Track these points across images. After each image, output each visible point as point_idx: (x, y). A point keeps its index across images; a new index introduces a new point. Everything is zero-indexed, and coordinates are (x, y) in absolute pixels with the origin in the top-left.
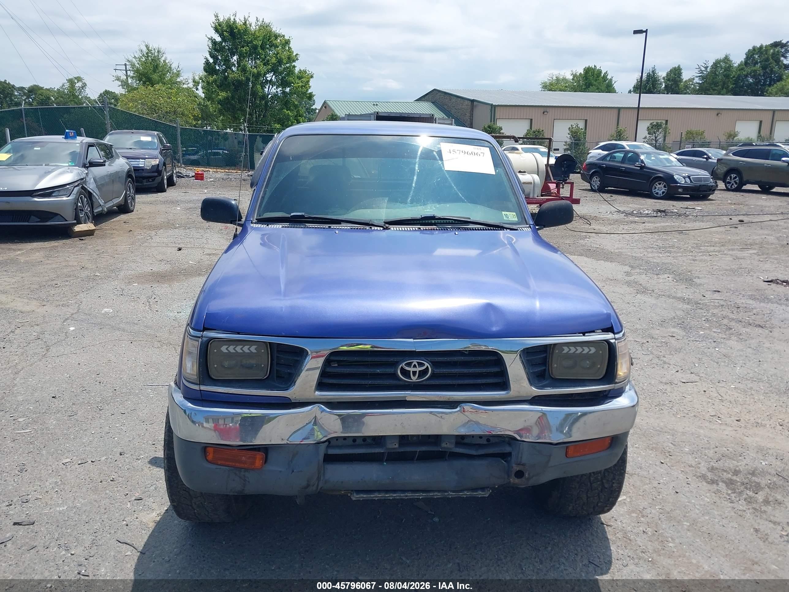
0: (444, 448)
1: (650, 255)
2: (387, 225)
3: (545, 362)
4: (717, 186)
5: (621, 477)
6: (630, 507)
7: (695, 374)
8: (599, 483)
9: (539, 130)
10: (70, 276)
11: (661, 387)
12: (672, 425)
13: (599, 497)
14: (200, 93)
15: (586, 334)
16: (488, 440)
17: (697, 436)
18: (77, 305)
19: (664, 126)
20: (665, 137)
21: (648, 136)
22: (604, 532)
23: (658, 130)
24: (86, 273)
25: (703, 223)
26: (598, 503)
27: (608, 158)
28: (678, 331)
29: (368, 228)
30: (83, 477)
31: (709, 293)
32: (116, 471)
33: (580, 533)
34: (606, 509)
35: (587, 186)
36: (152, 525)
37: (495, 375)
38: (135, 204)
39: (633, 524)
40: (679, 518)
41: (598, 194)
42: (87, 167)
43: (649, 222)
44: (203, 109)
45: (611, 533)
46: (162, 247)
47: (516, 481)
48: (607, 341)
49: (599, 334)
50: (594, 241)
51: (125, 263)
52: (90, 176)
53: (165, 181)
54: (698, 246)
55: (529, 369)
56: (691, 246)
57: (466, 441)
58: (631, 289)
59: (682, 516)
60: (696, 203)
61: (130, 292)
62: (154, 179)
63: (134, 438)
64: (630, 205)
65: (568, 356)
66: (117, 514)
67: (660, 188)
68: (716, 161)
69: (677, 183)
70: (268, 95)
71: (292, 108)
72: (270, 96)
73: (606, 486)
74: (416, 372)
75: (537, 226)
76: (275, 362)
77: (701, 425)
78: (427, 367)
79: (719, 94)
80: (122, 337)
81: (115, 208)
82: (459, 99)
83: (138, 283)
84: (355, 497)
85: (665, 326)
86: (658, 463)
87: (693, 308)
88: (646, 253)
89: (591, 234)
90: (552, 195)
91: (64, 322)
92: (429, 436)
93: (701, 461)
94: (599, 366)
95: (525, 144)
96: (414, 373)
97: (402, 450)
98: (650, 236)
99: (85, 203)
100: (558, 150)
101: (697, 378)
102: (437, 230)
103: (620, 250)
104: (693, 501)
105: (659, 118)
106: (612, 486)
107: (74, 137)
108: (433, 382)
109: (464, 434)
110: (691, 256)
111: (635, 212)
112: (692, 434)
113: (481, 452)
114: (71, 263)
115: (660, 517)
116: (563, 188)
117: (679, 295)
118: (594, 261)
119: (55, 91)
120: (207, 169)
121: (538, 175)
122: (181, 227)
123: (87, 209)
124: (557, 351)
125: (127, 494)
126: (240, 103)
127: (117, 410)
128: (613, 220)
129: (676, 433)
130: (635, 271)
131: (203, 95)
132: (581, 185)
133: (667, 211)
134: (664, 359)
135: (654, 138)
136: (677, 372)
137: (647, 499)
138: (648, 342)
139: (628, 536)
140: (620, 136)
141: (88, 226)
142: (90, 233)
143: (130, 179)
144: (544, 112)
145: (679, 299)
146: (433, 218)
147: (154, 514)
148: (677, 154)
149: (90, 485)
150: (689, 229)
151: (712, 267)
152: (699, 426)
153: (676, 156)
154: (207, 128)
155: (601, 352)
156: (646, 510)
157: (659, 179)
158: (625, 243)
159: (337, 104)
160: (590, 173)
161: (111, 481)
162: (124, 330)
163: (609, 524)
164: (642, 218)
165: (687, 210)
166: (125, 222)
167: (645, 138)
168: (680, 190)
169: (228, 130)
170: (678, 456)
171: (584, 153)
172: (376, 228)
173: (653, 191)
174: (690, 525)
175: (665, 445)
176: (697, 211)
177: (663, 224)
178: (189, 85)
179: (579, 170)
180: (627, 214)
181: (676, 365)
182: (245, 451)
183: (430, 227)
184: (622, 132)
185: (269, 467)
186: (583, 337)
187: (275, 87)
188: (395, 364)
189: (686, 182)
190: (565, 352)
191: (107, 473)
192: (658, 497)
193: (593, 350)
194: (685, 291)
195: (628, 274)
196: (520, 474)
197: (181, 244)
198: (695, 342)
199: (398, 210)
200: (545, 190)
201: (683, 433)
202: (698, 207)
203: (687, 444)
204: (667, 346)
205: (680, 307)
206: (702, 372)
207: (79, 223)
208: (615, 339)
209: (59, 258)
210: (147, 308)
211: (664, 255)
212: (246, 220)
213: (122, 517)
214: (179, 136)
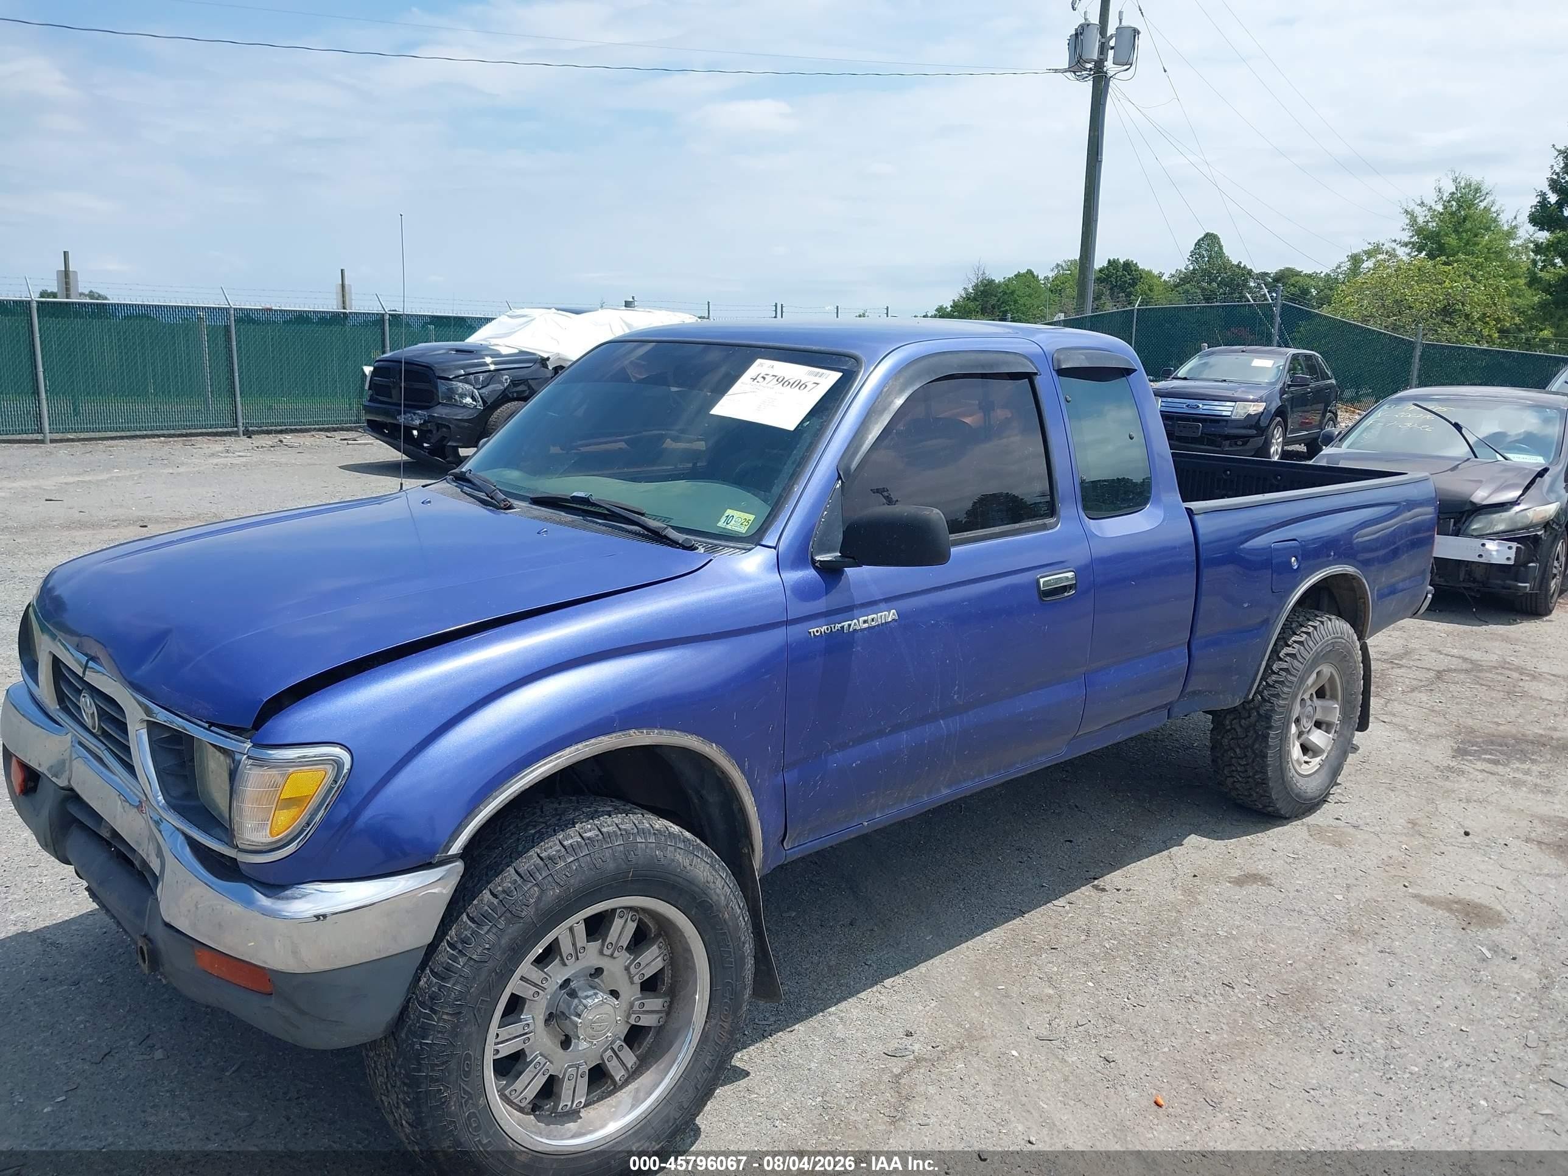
53: (1276, 448)
55: (158, 763)
62: (1247, 441)
214: (1417, 361)
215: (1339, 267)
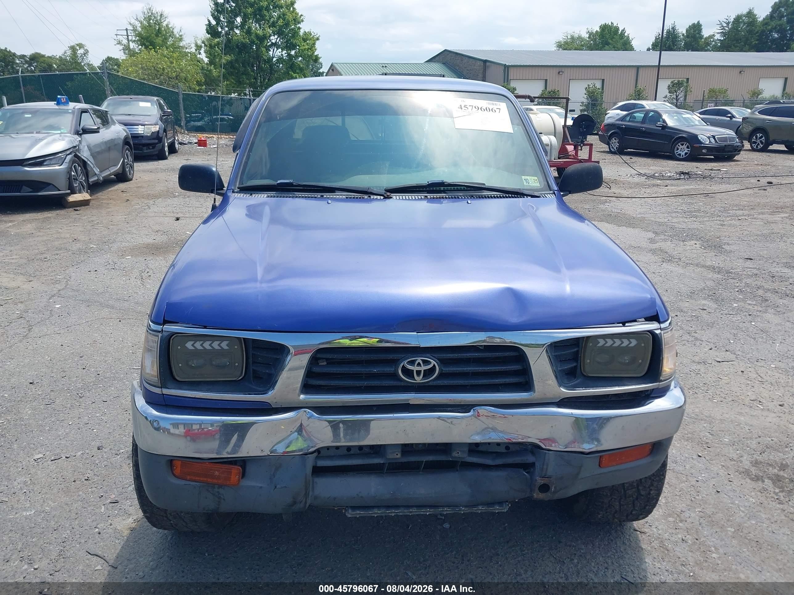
0: (456, 457)
1: (675, 220)
2: (388, 194)
3: (576, 357)
4: (743, 146)
5: (660, 483)
6: (665, 510)
7: (731, 352)
8: (634, 490)
9: (554, 90)
10: (60, 249)
11: (695, 367)
12: (709, 411)
13: (634, 505)
14: (203, 57)
15: (627, 324)
16: (507, 448)
17: (737, 424)
18: (65, 280)
19: (685, 84)
20: (685, 96)
21: (669, 95)
22: (637, 541)
23: (679, 89)
24: (79, 245)
25: (730, 186)
26: (632, 511)
27: (628, 119)
28: (710, 304)
29: (366, 197)
30: (55, 475)
31: (741, 261)
32: (92, 469)
33: (610, 541)
34: (641, 516)
35: (605, 147)
36: (126, 533)
37: (516, 373)
38: (133, 173)
39: (670, 531)
40: (723, 523)
41: (618, 156)
42: (81, 135)
43: (672, 185)
44: (207, 74)
45: (645, 542)
46: (160, 217)
47: (540, 496)
48: (651, 332)
49: (642, 324)
50: (615, 206)
51: (120, 234)
52: (84, 143)
53: (166, 149)
54: (725, 210)
55: (557, 367)
56: (718, 210)
57: (481, 448)
58: (656, 257)
59: (726, 521)
60: (721, 164)
61: (122, 266)
62: (155, 146)
63: (114, 430)
64: (652, 168)
65: (603, 349)
66: (89, 520)
67: (683, 150)
68: (741, 120)
69: (701, 143)
70: (273, 57)
71: (297, 71)
72: (274, 59)
73: (643, 493)
74: (420, 371)
75: (562, 192)
76: (251, 360)
77: (740, 411)
78: (434, 365)
79: (741, 50)
80: (111, 315)
81: (113, 176)
82: (471, 60)
83: (132, 256)
84: (350, 514)
85: (695, 297)
86: (695, 457)
87: (724, 278)
88: (670, 218)
89: (611, 198)
90: (570, 157)
91: (50, 298)
92: (437, 444)
93: (744, 454)
94: (640, 361)
95: (540, 105)
96: (419, 373)
97: (405, 460)
98: (673, 200)
99: (79, 172)
100: (574, 111)
101: (732, 357)
102: (446, 198)
103: (642, 215)
104: (737, 502)
105: (680, 76)
106: (649, 494)
107: (66, 103)
108: (440, 382)
109: (479, 442)
110: (719, 220)
111: (656, 175)
112: (732, 421)
113: (499, 462)
114: (63, 236)
115: (700, 522)
116: (581, 150)
117: (709, 263)
118: (616, 227)
119: (57, 59)
120: (212, 136)
121: (555, 136)
122: (180, 196)
123: (82, 178)
124: (591, 344)
125: (102, 496)
126: (244, 66)
127: (99, 397)
128: (634, 183)
129: (713, 421)
130: (659, 238)
131: (206, 60)
132: (599, 146)
133: (690, 173)
134: (696, 335)
135: (675, 97)
136: (710, 349)
137: (685, 499)
138: (676, 316)
139: (665, 545)
140: (639, 95)
141: (84, 196)
142: (85, 203)
143: (128, 147)
144: (559, 72)
145: (708, 268)
146: (442, 184)
147: (131, 520)
148: (700, 113)
149: (62, 486)
150: (715, 192)
151: (742, 232)
152: (739, 412)
153: (699, 115)
154: (211, 93)
155: (643, 345)
156: (684, 514)
157: (682, 139)
158: (647, 207)
159: (344, 67)
160: (609, 135)
161: (86, 480)
162: (112, 307)
163: (643, 530)
164: (665, 181)
165: (711, 171)
166: (123, 191)
167: (666, 97)
168: (704, 151)
169: (233, 95)
170: (716, 447)
171: (602, 114)
172: (375, 197)
173: (675, 152)
174: (735, 531)
175: (702, 434)
176: (722, 172)
177: (687, 187)
178: (192, 50)
179: (596, 132)
180: (649, 177)
181: (709, 342)
182: (218, 464)
183: (439, 195)
184: (641, 91)
185: (246, 483)
186: (623, 328)
187: (280, 50)
188: (395, 362)
189: (710, 142)
190: (600, 345)
191: (82, 470)
192: (697, 497)
193: (634, 343)
194: (714, 259)
195: (652, 241)
196: (544, 488)
197: (180, 214)
198: (728, 316)
199: (401, 175)
200: (563, 152)
201: (721, 420)
202: (723, 168)
203: (726, 434)
204: (698, 320)
205: (710, 276)
206: (738, 349)
207: (73, 192)
208: (660, 329)
209: (51, 230)
210: (139, 283)
211: (689, 220)
212: (227, 189)
213: (95, 524)
214: (182, 101)
215: (65, 53)
